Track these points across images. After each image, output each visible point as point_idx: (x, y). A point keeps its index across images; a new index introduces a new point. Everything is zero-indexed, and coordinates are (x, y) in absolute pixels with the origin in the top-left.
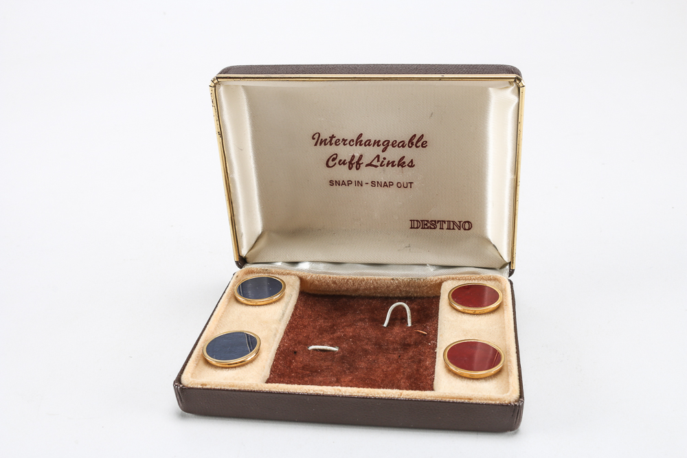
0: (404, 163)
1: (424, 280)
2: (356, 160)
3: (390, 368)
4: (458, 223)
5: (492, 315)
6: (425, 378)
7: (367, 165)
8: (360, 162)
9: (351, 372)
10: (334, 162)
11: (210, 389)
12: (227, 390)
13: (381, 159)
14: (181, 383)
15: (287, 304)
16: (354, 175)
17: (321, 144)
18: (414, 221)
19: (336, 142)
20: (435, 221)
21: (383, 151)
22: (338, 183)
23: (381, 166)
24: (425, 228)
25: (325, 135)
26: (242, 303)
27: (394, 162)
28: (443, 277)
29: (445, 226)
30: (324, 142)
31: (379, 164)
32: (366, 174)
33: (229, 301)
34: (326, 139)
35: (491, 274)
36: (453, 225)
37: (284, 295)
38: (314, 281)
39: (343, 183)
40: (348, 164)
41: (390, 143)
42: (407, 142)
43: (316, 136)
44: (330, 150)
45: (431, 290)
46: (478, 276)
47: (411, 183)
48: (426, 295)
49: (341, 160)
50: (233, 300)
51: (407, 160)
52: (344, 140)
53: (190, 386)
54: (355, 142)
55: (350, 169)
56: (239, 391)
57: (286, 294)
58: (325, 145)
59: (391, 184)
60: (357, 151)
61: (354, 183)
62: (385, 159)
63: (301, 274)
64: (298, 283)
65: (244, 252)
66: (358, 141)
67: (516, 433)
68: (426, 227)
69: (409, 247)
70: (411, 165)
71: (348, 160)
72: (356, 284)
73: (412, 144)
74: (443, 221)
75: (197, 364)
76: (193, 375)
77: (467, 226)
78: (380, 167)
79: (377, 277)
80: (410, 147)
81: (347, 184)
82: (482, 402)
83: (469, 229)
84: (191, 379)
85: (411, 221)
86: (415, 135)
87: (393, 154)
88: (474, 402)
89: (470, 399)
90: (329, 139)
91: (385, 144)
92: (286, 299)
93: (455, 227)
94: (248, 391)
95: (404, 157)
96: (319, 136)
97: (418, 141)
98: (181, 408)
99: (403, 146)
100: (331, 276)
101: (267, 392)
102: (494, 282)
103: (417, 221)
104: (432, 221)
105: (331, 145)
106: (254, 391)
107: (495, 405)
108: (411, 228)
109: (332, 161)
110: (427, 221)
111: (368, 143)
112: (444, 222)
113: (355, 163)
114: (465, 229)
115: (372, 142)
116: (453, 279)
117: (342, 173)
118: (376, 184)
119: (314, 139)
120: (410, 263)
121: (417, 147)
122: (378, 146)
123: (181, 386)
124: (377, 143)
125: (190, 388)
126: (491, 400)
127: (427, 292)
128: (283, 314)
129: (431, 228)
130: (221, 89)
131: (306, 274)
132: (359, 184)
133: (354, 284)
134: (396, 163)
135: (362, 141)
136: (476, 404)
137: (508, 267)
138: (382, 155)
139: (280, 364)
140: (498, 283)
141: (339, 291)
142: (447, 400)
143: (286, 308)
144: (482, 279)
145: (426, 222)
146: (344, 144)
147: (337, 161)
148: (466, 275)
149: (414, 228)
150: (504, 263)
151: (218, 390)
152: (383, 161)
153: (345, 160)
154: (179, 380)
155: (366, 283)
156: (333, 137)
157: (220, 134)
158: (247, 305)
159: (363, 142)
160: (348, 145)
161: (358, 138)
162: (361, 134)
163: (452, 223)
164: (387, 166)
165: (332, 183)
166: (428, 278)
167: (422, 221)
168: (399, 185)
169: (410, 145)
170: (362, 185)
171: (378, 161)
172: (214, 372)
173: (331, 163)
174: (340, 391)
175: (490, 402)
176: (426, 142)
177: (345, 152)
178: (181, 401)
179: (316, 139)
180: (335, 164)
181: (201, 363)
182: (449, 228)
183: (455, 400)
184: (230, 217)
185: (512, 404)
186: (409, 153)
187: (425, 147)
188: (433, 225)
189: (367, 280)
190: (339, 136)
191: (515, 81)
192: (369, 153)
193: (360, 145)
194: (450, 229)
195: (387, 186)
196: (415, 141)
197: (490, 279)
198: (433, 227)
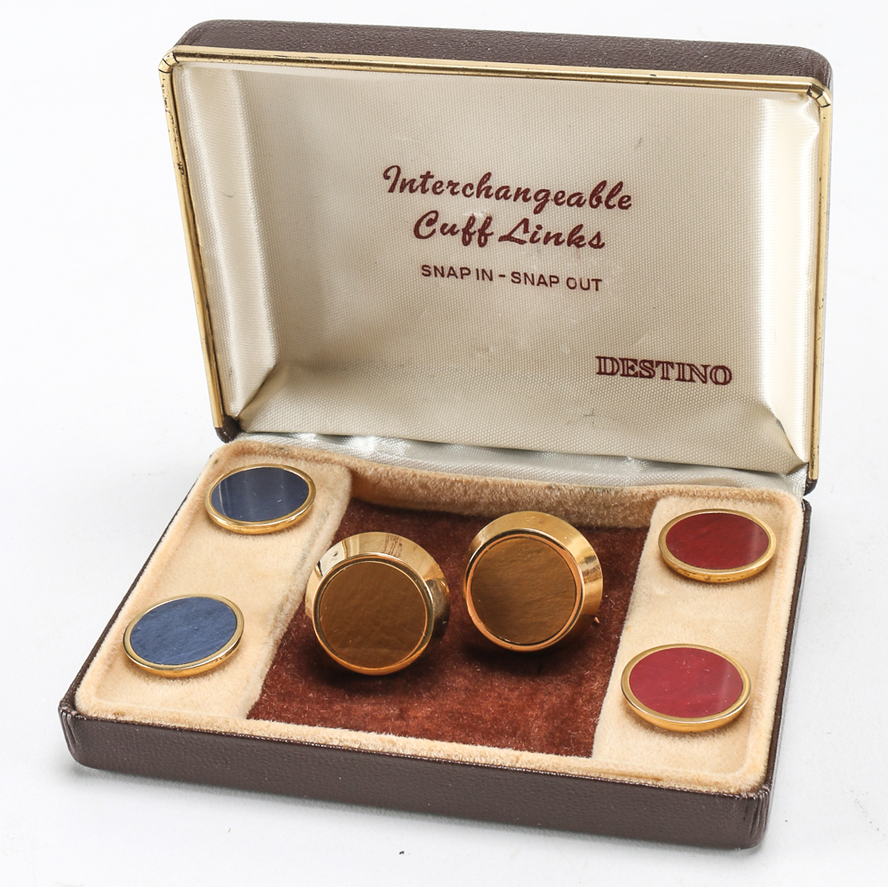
0: (582, 238)
1: (616, 493)
2: (477, 226)
3: (517, 693)
4: (702, 370)
5: (747, 586)
6: (585, 721)
7: (502, 239)
8: (487, 231)
9: (433, 698)
10: (431, 229)
11: (133, 724)
12: (166, 728)
13: (532, 229)
14: (74, 707)
15: (316, 533)
16: (473, 256)
17: (402, 190)
18: (605, 358)
19: (434, 188)
20: (651, 362)
21: (536, 212)
22: (439, 272)
23: (532, 241)
24: (628, 375)
25: (412, 172)
26: (219, 527)
27: (559, 235)
28: (659, 488)
29: (673, 373)
30: (408, 186)
31: (527, 237)
32: (498, 256)
33: (192, 522)
34: (414, 180)
35: (763, 488)
36: (688, 372)
37: (310, 512)
38: (380, 481)
39: (452, 272)
40: (461, 233)
41: (552, 196)
42: (586, 196)
43: (393, 173)
44: (421, 203)
45: (632, 514)
46: (736, 490)
47: (597, 281)
48: (621, 524)
49: (445, 225)
50: (201, 517)
51: (588, 234)
52: (452, 184)
53: (92, 714)
54: (475, 190)
55: (466, 243)
56: (191, 731)
57: (316, 511)
58: (412, 191)
59: (554, 280)
60: (480, 208)
61: (474, 274)
62: (539, 227)
63: (354, 464)
64: (345, 484)
65: (236, 408)
66: (483, 188)
67: (754, 852)
68: (631, 372)
69: (592, 415)
70: (597, 243)
71: (461, 225)
72: (471, 492)
73: (599, 200)
74: (668, 363)
75: (110, 666)
76: (100, 690)
77: (720, 376)
78: (528, 244)
79: (515, 481)
80: (595, 207)
81: (459, 274)
82: (683, 787)
83: (726, 383)
84: (94, 700)
85: (599, 358)
86: (604, 183)
87: (558, 219)
88: (666, 785)
89: (658, 780)
90: (419, 181)
91: (541, 196)
92: (313, 522)
93: (695, 377)
94: (208, 733)
95: (581, 226)
96: (399, 172)
97: (611, 196)
98: (73, 755)
99: (579, 204)
100: (418, 472)
101: (244, 738)
102: (768, 507)
103: (612, 359)
104: (644, 361)
105: (424, 191)
106: (220, 734)
107: (708, 795)
108: (600, 373)
109: (426, 225)
110: (635, 361)
111: (503, 193)
112: (672, 364)
113: (474, 233)
114: (717, 383)
115: (512, 192)
116: (681, 494)
117: (448, 251)
118: (522, 278)
119: (387, 177)
120: (591, 451)
121: (609, 207)
122: (526, 200)
123: (74, 713)
124: (523, 194)
125: (90, 719)
126: (699, 783)
127: (625, 518)
128: (304, 558)
129: (642, 376)
130: (186, 77)
131: (364, 464)
132: (486, 275)
133: (466, 492)
134: (565, 237)
135: (490, 187)
136: (668, 790)
137: (803, 473)
138: (534, 220)
139: (287, 670)
140: (777, 509)
141: (435, 503)
142: (611, 778)
143: (311, 544)
144: (745, 498)
145: (630, 363)
146: (453, 193)
147: (437, 226)
148: (710, 488)
149: (605, 373)
150: (796, 463)
151: (148, 726)
152: (536, 233)
153: (454, 226)
154: (70, 700)
155: (492, 492)
156: (428, 176)
157: (183, 168)
158: (229, 532)
159: (493, 191)
160: (461, 194)
161: (482, 182)
162: (489, 174)
163: (687, 368)
164: (545, 243)
165: (426, 271)
166: (627, 489)
167: (622, 360)
168: (571, 284)
169: (595, 203)
170: (491, 279)
171: (526, 231)
172: (144, 685)
173: (424, 230)
174: (394, 744)
175: (699, 788)
176: (629, 198)
177: (456, 210)
178: (74, 742)
179: (392, 179)
180: (434, 231)
181: (120, 663)
182: (681, 379)
183: (626, 780)
184: (204, 337)
185: (744, 795)
186: (592, 220)
187: (626, 208)
188: (645, 368)
189: (495, 485)
190: (442, 174)
191: (809, 93)
192: (507, 215)
193: (487, 196)
194: (684, 380)
195: (545, 283)
196: (604, 195)
197: (761, 499)
198: (646, 374)
